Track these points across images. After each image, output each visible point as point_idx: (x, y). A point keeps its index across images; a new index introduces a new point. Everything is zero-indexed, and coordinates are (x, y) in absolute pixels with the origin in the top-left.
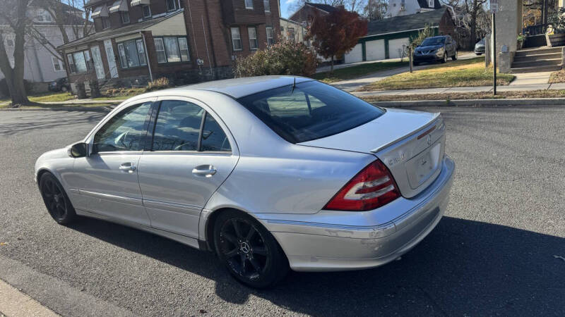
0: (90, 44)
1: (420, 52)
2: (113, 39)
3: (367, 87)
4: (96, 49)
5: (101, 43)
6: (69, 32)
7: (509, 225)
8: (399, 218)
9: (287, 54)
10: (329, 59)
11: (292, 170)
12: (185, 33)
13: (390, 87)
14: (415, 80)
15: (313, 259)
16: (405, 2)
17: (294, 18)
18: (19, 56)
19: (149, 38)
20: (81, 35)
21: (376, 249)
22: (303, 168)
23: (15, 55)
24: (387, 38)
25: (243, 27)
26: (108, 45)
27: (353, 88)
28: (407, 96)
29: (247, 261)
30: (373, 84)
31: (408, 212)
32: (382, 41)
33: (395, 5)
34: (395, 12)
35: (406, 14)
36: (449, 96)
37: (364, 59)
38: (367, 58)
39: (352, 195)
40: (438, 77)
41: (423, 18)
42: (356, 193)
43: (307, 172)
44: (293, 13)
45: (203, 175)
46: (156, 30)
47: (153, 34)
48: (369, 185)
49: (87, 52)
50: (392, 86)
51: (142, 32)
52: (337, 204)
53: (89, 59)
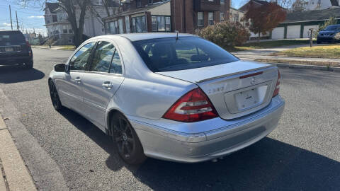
0: (118, 18)
1: (322, 35)
2: (130, 16)
3: (275, 54)
4: (121, 21)
5: (124, 17)
6: (111, 11)
7: (325, 155)
8: (211, 131)
9: (227, 29)
10: (257, 35)
11: (148, 89)
12: (169, 14)
13: (291, 55)
14: (311, 51)
15: (156, 150)
16: (322, 2)
17: (242, 9)
18: (82, 22)
19: (149, 16)
20: (116, 12)
21: (191, 150)
22: (154, 88)
23: (80, 21)
24: (303, 25)
25: (206, 12)
26: (127, 19)
27: (266, 53)
28: (300, 62)
29: (125, 145)
30: (281, 52)
31: (220, 129)
32: (299, 27)
33: (313, 3)
34: (312, 7)
35: (321, 9)
36: (330, 64)
37: (285, 37)
38: (287, 37)
39: (179, 110)
40: (328, 51)
41: (331, 12)
42: (181, 109)
43: (156, 91)
44: (242, 5)
45: (107, 87)
46: (154, 11)
47: (152, 14)
48: (192, 105)
49: (116, 22)
50: (292, 54)
51: (146, 12)
52: (170, 115)
53: (116, 26)
